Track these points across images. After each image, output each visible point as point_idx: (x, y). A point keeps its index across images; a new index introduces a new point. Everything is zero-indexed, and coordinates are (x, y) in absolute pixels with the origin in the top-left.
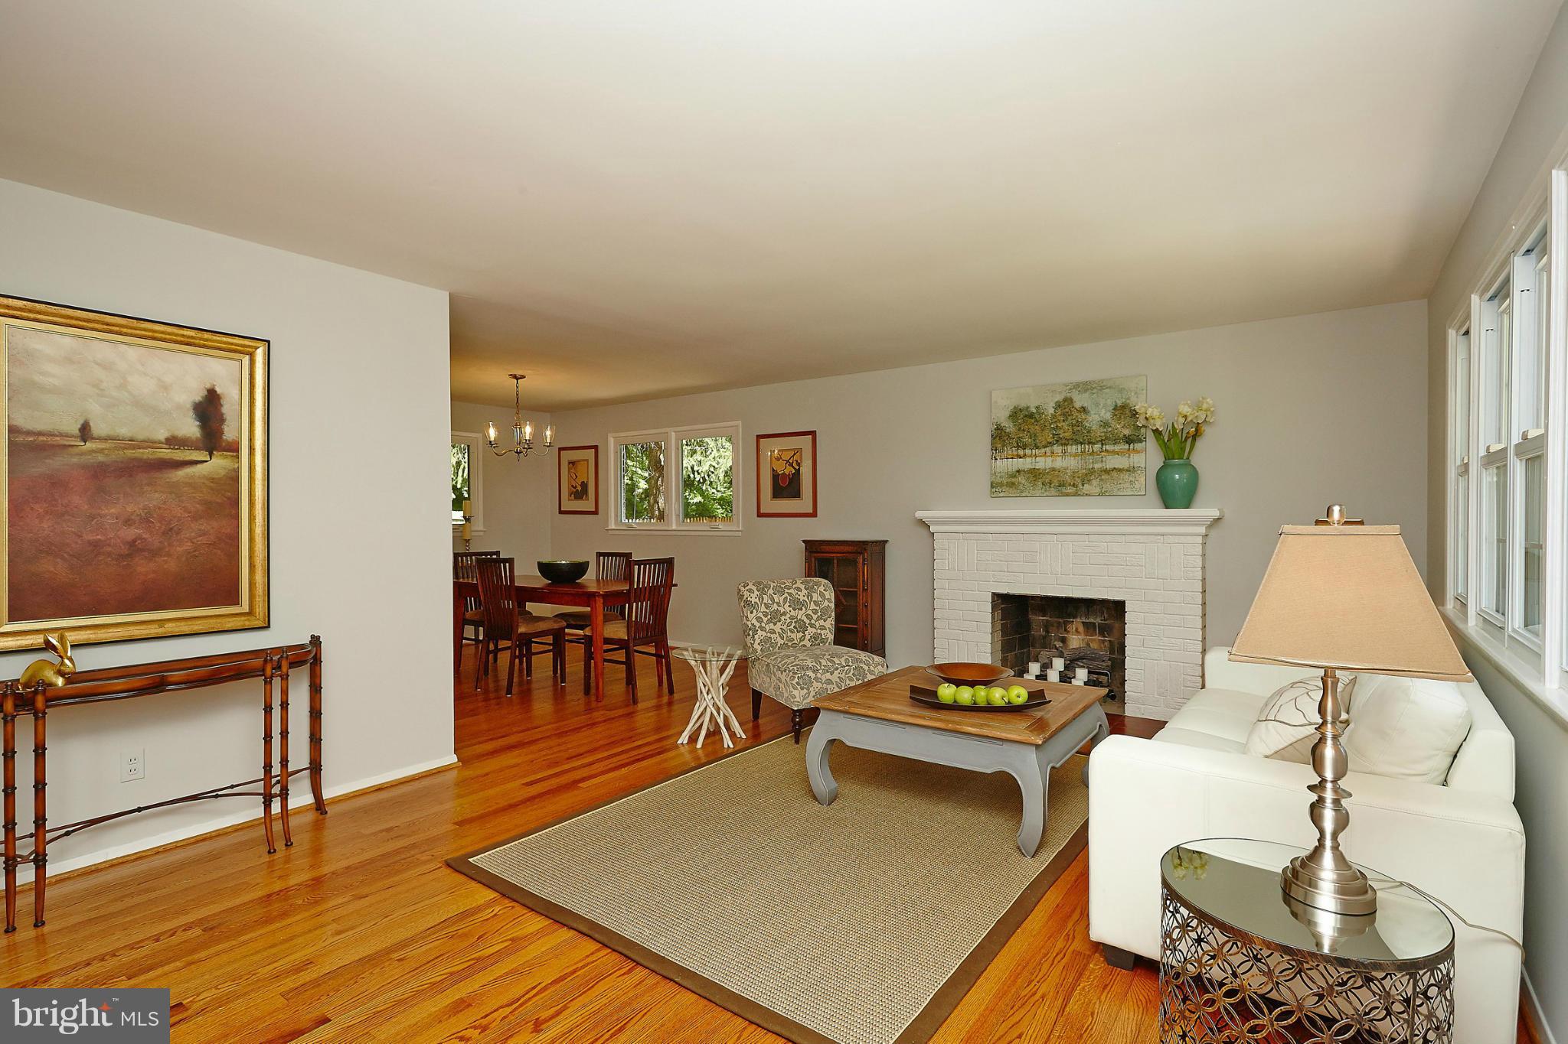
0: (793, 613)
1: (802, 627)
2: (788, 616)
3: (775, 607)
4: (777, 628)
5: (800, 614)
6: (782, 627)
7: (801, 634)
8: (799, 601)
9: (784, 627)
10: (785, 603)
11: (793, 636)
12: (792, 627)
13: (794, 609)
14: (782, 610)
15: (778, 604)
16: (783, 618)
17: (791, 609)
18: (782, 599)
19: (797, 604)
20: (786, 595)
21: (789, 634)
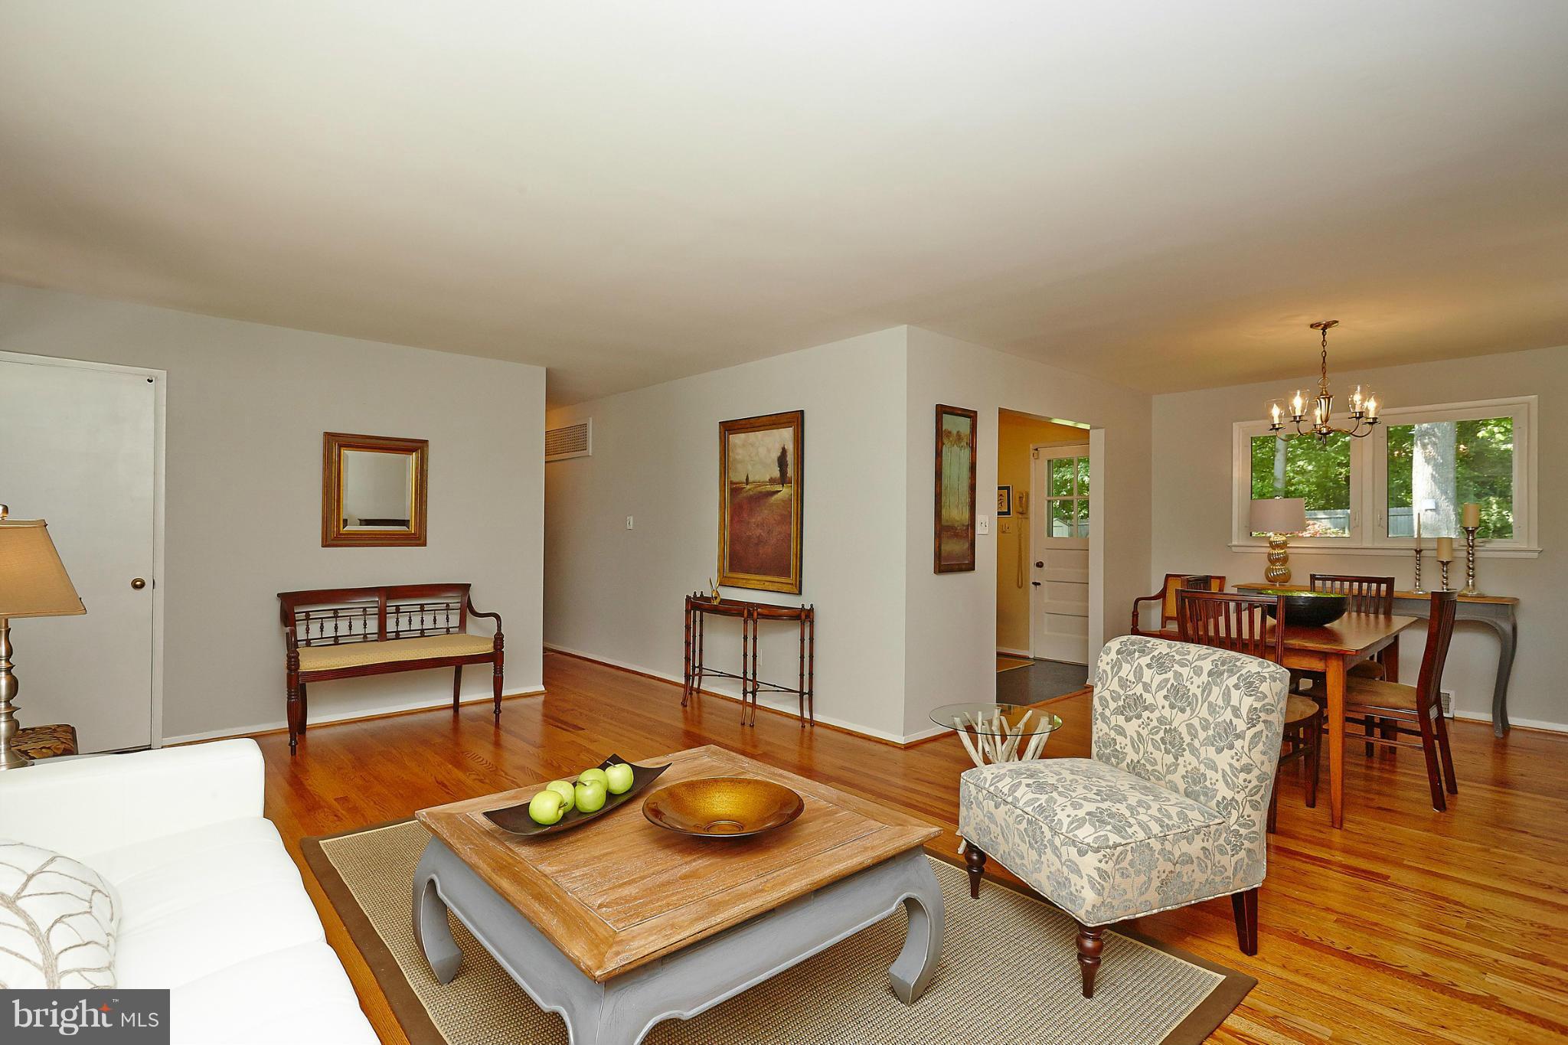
0: (1167, 712)
1: (1173, 742)
2: (1157, 714)
3: (1139, 689)
4: (1132, 727)
5: (1179, 720)
6: (1140, 729)
7: (1170, 759)
8: (1185, 695)
9: (1144, 733)
10: (1160, 687)
11: (1157, 755)
12: (1158, 738)
13: (1172, 707)
14: (1149, 698)
15: (1147, 687)
16: (1146, 714)
17: (1167, 704)
18: (1158, 679)
19: (1178, 696)
20: (1170, 675)
21: (1150, 748)
